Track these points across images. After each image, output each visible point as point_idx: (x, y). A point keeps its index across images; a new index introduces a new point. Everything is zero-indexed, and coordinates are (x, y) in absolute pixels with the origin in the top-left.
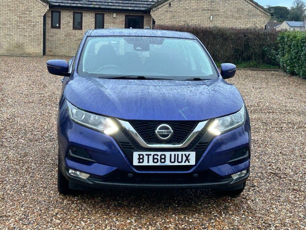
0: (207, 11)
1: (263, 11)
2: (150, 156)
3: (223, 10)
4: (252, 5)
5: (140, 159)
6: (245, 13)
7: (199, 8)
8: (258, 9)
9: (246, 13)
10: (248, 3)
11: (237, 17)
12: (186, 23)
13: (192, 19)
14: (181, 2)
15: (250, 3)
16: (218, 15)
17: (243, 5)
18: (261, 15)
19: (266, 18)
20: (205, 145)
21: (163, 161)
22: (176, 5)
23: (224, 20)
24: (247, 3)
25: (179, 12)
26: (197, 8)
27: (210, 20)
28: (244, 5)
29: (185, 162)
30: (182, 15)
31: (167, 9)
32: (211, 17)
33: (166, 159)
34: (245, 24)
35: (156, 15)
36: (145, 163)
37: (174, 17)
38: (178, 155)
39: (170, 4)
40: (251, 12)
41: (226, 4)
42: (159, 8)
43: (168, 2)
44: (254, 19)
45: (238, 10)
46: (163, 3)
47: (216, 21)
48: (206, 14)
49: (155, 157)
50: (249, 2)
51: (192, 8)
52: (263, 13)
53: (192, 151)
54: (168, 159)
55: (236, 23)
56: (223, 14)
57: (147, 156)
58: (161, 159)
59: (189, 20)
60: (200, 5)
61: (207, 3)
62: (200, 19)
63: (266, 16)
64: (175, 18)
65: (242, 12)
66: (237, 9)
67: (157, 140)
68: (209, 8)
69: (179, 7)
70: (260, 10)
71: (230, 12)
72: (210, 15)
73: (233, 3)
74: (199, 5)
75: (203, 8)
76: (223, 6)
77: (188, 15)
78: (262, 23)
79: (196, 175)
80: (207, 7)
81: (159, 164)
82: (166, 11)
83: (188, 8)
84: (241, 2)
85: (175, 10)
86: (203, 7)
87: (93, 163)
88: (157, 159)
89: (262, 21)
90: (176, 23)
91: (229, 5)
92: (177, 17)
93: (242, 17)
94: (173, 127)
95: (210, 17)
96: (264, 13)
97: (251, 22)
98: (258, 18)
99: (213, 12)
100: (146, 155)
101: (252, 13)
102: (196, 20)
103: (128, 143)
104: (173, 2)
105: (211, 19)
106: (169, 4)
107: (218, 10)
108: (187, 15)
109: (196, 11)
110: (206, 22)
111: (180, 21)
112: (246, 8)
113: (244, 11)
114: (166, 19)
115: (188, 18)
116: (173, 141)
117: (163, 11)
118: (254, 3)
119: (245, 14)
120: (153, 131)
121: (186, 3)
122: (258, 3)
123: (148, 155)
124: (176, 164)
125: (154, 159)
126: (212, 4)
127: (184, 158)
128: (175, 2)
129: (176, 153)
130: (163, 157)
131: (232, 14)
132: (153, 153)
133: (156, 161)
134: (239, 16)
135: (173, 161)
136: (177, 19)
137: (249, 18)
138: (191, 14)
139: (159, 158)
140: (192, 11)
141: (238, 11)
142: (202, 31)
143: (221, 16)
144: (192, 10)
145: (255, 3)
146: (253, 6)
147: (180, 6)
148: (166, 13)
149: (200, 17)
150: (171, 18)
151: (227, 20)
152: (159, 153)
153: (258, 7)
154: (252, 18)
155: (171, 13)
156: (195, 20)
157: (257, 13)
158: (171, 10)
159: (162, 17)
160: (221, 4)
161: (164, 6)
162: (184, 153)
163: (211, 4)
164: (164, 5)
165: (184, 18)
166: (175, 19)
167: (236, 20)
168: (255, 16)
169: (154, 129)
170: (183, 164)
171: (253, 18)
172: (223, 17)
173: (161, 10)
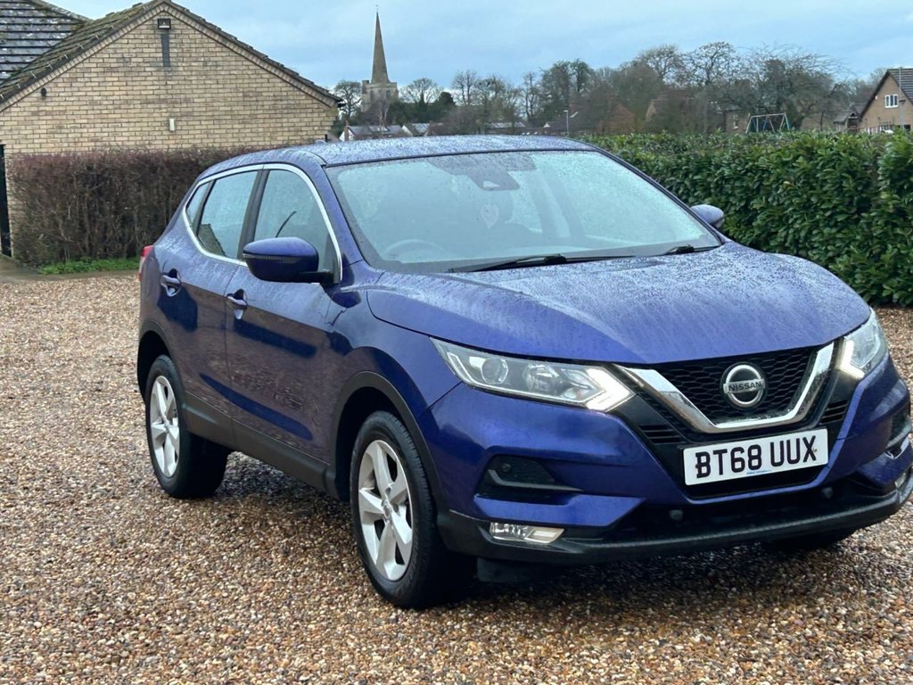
0: (157, 106)
1: (313, 95)
2: (724, 455)
3: (204, 100)
4: (281, 78)
5: (702, 465)
6: (265, 103)
7: (131, 97)
8: (300, 90)
9: (269, 103)
10: (272, 76)
11: (246, 117)
12: (98, 144)
13: (117, 130)
14: (78, 84)
15: (277, 73)
16: (189, 114)
17: (258, 81)
18: (311, 106)
19: (324, 115)
20: (842, 410)
21: (755, 463)
22: (62, 94)
23: (210, 127)
24: (267, 76)
25: (75, 113)
26: (126, 97)
27: (169, 130)
28: (261, 81)
29: (805, 460)
30: (85, 121)
31: (38, 107)
32: (172, 121)
33: (762, 456)
34: (269, 134)
35: (5, 128)
36: (714, 477)
37: (61, 128)
38: (788, 442)
39: (44, 92)
40: (281, 100)
41: (208, 82)
42: (10, 106)
43: (39, 86)
44: (294, 120)
45: (244, 96)
46: (22, 90)
47: (186, 132)
48: (155, 115)
49: (737, 455)
50: (273, 71)
51: (111, 98)
52: (315, 101)
53: (818, 427)
54: (766, 457)
55: (244, 135)
56: (204, 109)
57: (717, 456)
58: (751, 458)
59: (106, 134)
60: (135, 88)
61: (156, 83)
62: (140, 129)
63: (325, 108)
64: (63, 131)
65: (257, 101)
66: (241, 94)
67: (731, 409)
68: (162, 97)
69: (72, 99)
70: (307, 94)
71: (223, 104)
72: (167, 115)
73: (228, 77)
74: (131, 88)
75: (144, 97)
76: (200, 87)
77: (104, 121)
78: (316, 128)
79: (827, 491)
80: (156, 92)
81: (746, 473)
82: (34, 114)
83: (100, 98)
84: (249, 73)
85: (62, 108)
86: (143, 93)
87: (570, 494)
88: (741, 460)
89: (314, 124)
90: (69, 146)
91: (218, 83)
92: (71, 128)
93: (259, 116)
94: (764, 370)
95: (169, 121)
96: (317, 99)
97: (286, 129)
98: (304, 115)
99: (176, 105)
100: (715, 452)
101: (285, 102)
102: (127, 134)
103: (665, 427)
104: (51, 85)
105: (172, 128)
106: (40, 90)
107: (187, 101)
108: (99, 121)
109: (122, 107)
110: (158, 138)
111: (81, 140)
112: (266, 89)
113: (262, 98)
114: (37, 136)
115: (104, 130)
116: (769, 409)
117: (25, 114)
118: (287, 74)
119: (267, 107)
120: (718, 387)
121: (93, 84)
122: (298, 74)
123: (720, 453)
124: (786, 467)
125: (734, 460)
126: (168, 83)
127: (803, 450)
128: (59, 85)
129: (785, 438)
130: (755, 452)
131: (229, 109)
132: (729, 446)
133: (738, 465)
134: (250, 115)
135: (779, 461)
136: (70, 136)
137: (279, 116)
138: (110, 116)
139: (745, 456)
140: (110, 107)
141: (246, 99)
142: (168, 164)
143: (199, 118)
144: (113, 104)
145: (291, 74)
146: (285, 81)
147: (75, 94)
148: (36, 118)
149: (138, 124)
150: (51, 133)
151: (218, 127)
152: (745, 444)
153: (300, 86)
154: (286, 116)
155: (50, 117)
156: (124, 134)
157: (298, 102)
158: (50, 109)
159: (26, 132)
160: (194, 82)
161: (26, 99)
162: (800, 435)
163: (166, 84)
164: (26, 96)
165: (91, 130)
166: (65, 136)
167: (242, 126)
168: (294, 111)
169: (719, 382)
170: (801, 465)
171: (289, 116)
172: (205, 118)
173: (18, 109)
